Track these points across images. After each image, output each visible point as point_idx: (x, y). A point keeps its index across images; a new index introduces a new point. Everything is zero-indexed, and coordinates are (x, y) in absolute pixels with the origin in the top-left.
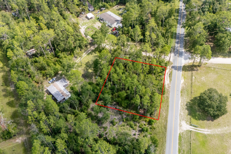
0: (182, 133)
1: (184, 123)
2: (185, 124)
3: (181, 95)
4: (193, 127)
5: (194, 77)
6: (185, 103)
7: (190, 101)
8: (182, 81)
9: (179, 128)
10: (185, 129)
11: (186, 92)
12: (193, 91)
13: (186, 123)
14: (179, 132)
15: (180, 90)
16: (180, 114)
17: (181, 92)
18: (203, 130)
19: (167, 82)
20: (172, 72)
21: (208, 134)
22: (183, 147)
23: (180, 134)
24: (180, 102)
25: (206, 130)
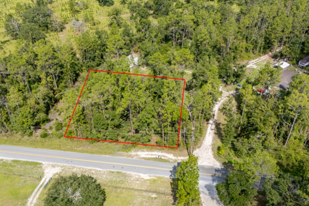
0: (41, 167)
1: (57, 170)
2: (55, 172)
3: (113, 172)
4: (45, 183)
5: (154, 196)
6: (94, 176)
7: (98, 183)
8: (146, 177)
9: (51, 163)
10: (46, 171)
11: (118, 180)
12: (119, 191)
13: (57, 174)
14: (44, 163)
15: (124, 172)
16: (74, 167)
17: (118, 172)
18: (37, 196)
19: (144, 154)
20: (169, 162)
21: (26, 202)
22: (19, 166)
23: (41, 164)
24: (99, 169)
25: (35, 201)
